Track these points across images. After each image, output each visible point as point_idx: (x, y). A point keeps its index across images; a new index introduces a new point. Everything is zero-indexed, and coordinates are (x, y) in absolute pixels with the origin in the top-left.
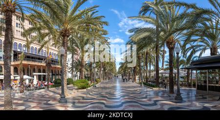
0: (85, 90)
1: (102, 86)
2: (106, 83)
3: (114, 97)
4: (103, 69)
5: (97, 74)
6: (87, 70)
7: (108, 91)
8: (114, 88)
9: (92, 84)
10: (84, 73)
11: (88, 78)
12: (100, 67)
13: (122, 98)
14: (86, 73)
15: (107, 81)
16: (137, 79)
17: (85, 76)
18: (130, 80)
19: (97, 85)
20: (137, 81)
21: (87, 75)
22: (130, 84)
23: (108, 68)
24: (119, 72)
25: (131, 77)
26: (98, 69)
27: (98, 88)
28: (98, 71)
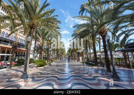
0: (43, 67)
1: (56, 64)
2: (59, 62)
3: (64, 73)
4: (56, 52)
5: (52, 56)
6: (45, 53)
7: (59, 68)
8: (64, 65)
9: (48, 63)
10: (43, 55)
11: (46, 59)
12: (54, 51)
13: (69, 73)
14: (44, 54)
15: (59, 60)
16: (81, 59)
17: (43, 57)
18: (76, 60)
19: (52, 64)
20: (81, 61)
21: (45, 56)
22: (76, 63)
23: (60, 52)
24: (68, 54)
25: (76, 58)
26: (53, 52)
27: (53, 65)
28: (53, 53)
